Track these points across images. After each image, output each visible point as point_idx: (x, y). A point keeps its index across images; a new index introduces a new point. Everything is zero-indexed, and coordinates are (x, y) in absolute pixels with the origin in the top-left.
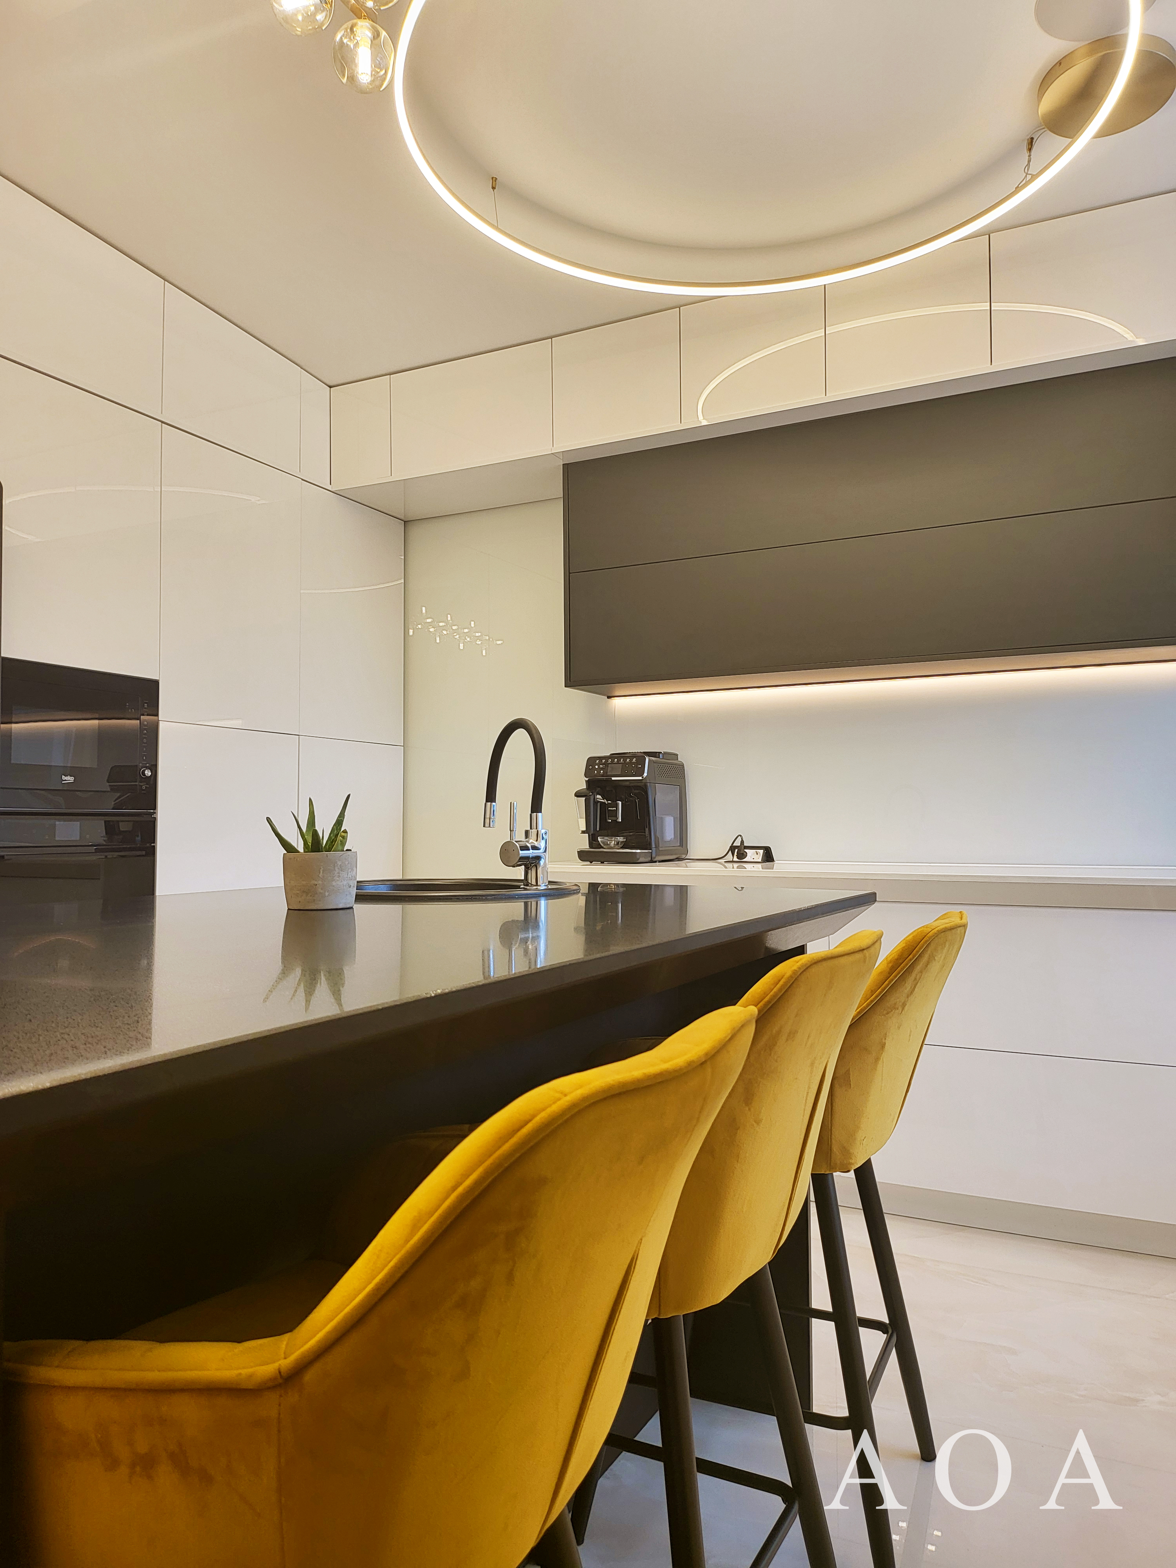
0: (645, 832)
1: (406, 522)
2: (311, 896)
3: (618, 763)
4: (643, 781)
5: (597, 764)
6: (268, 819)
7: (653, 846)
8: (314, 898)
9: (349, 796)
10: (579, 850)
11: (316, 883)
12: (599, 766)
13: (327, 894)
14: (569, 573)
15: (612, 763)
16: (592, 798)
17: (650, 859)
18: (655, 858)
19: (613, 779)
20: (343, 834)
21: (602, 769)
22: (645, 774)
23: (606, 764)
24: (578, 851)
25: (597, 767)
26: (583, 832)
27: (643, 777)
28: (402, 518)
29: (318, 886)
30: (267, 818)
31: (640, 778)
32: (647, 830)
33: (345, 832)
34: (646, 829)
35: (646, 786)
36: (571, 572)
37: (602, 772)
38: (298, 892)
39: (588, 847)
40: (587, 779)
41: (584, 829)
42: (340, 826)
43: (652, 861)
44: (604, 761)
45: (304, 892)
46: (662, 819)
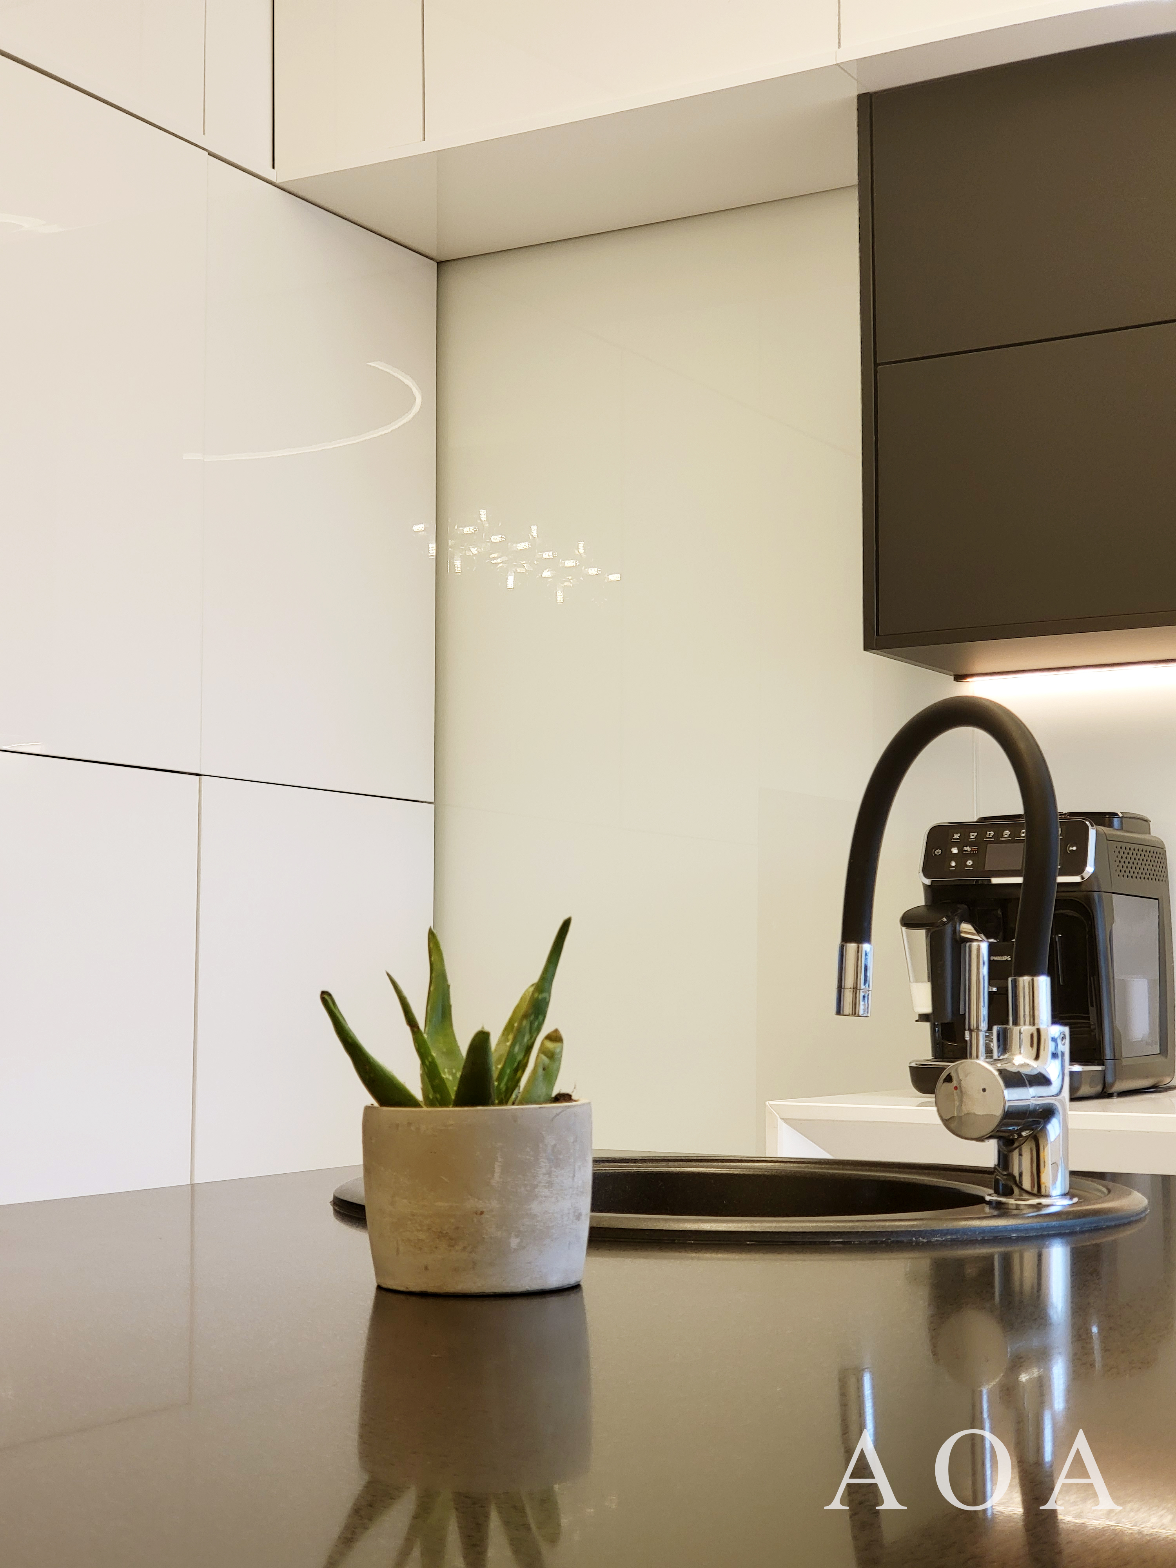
0: (1088, 1019)
1: (441, 265)
2: (464, 1248)
3: (1012, 840)
4: (1083, 888)
5: (955, 844)
6: (326, 999)
7: (1108, 1054)
8: (473, 1255)
9: (566, 925)
10: (913, 1065)
11: (480, 1205)
12: (961, 850)
13: (514, 1242)
14: (876, 365)
15: (997, 840)
16: (949, 929)
17: (1099, 1088)
18: (1112, 1085)
19: (995, 881)
20: (550, 1045)
21: (969, 855)
22: (1090, 869)
23: (980, 843)
24: (911, 1067)
25: (955, 851)
26: (924, 1018)
27: (1083, 878)
28: (433, 254)
29: (486, 1216)
30: (323, 993)
31: (1077, 879)
32: (1092, 1010)
33: (555, 1037)
34: (1091, 1008)
35: (1089, 900)
36: (878, 361)
37: (970, 863)
38: (422, 1236)
39: (930, 1057)
40: (928, 882)
41: (927, 1009)
42: (541, 1018)
43: (1105, 1094)
44: (973, 835)
45: (441, 1235)
46: (1124, 983)
